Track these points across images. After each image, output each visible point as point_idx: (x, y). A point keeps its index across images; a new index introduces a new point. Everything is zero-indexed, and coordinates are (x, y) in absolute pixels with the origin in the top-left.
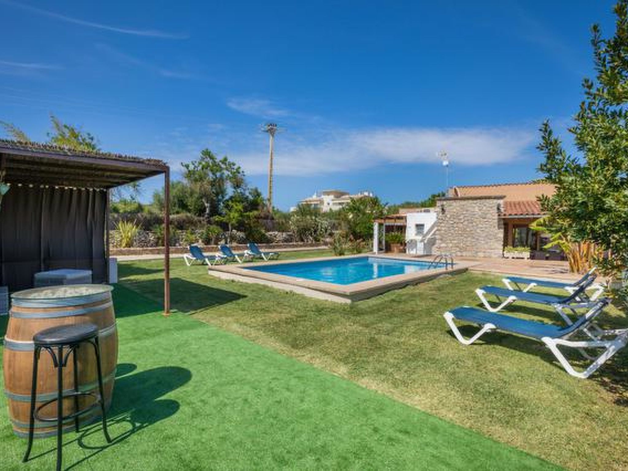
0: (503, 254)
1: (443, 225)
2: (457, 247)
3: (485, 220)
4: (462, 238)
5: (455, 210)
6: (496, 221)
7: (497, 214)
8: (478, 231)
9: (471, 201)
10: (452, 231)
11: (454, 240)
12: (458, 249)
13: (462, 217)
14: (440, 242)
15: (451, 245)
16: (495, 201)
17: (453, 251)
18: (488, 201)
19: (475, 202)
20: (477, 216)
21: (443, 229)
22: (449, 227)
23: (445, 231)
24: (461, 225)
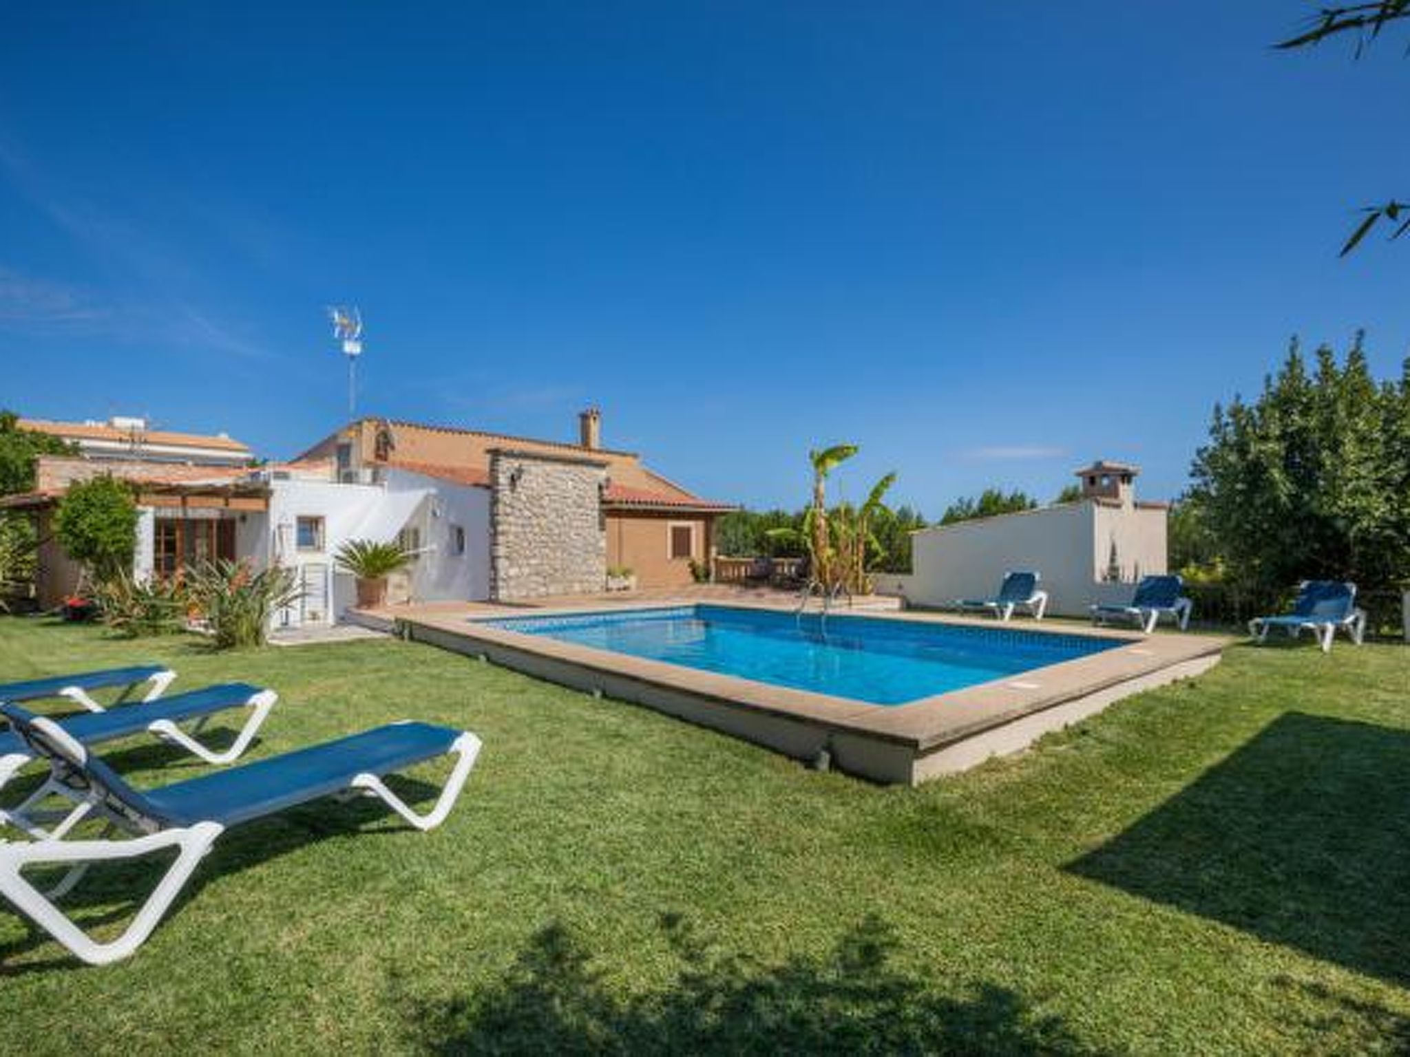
0: (607, 582)
1: (511, 519)
2: (537, 574)
3: (581, 510)
4: (547, 551)
5: (534, 485)
6: (596, 513)
7: (596, 500)
8: (572, 534)
9: (559, 467)
10: (530, 536)
11: (535, 556)
12: (540, 579)
13: (545, 502)
14: (507, 563)
15: (526, 570)
16: (596, 471)
17: (533, 586)
18: (585, 469)
19: (567, 468)
20: (570, 501)
21: (513, 529)
22: (523, 526)
23: (516, 535)
24: (543, 522)
